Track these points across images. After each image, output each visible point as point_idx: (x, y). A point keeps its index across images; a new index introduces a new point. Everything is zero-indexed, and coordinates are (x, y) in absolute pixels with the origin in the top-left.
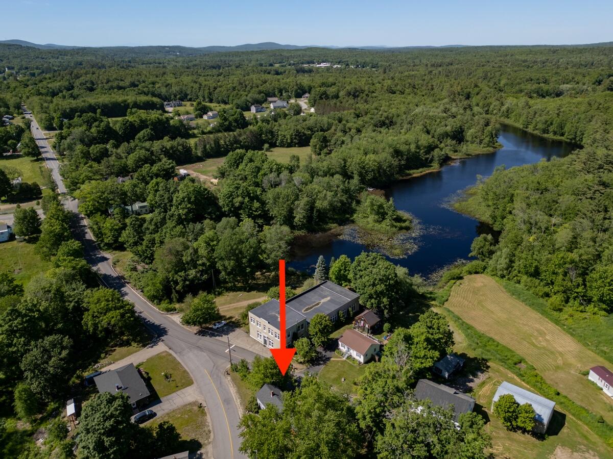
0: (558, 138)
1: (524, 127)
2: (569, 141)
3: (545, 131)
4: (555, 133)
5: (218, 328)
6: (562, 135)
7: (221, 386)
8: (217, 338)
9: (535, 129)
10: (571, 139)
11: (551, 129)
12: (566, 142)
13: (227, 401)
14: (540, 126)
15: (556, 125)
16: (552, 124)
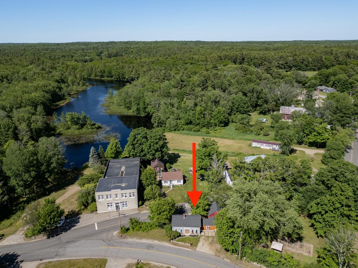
0: (110, 79)
1: (88, 76)
2: (116, 79)
3: (102, 76)
4: (108, 77)
5: (63, 224)
6: (112, 77)
7: (131, 245)
8: (72, 228)
9: (96, 76)
10: (117, 78)
11: (105, 74)
12: (115, 80)
13: (150, 247)
14: (98, 74)
15: (107, 72)
16: (104, 72)
